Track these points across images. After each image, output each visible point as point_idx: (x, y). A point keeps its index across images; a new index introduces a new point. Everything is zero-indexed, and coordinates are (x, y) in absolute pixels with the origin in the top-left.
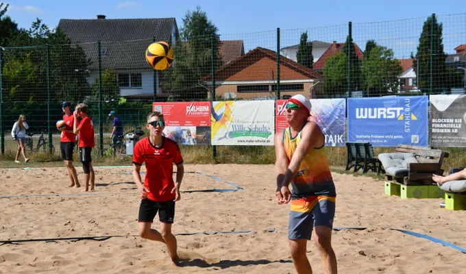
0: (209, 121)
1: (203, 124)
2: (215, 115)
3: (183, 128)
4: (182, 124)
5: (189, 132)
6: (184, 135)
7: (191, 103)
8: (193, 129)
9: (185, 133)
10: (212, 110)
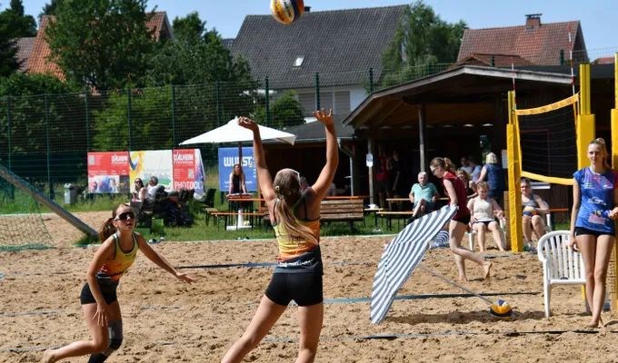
0: (128, 170)
1: (124, 173)
2: (132, 165)
3: (110, 177)
4: (109, 173)
5: (114, 181)
6: (111, 185)
7: (115, 153)
8: (117, 178)
9: (111, 181)
10: (130, 160)
